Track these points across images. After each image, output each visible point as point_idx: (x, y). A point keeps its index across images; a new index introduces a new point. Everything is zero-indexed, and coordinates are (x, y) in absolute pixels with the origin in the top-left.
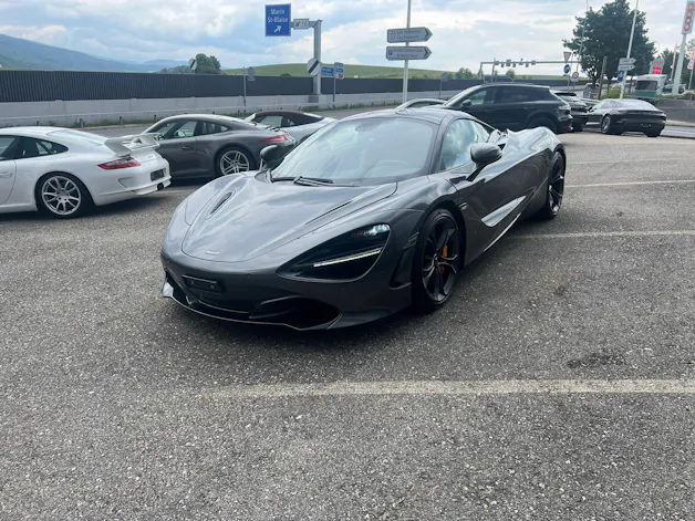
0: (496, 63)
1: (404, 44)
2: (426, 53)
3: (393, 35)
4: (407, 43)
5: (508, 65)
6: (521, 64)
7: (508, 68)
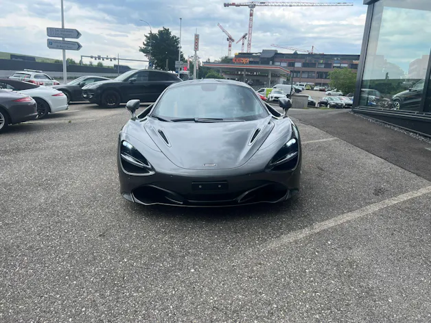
0: (92, 57)
1: (61, 39)
2: (79, 47)
3: (51, 31)
4: (63, 38)
5: (99, 59)
6: (107, 59)
7: (99, 61)
